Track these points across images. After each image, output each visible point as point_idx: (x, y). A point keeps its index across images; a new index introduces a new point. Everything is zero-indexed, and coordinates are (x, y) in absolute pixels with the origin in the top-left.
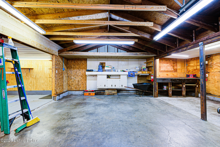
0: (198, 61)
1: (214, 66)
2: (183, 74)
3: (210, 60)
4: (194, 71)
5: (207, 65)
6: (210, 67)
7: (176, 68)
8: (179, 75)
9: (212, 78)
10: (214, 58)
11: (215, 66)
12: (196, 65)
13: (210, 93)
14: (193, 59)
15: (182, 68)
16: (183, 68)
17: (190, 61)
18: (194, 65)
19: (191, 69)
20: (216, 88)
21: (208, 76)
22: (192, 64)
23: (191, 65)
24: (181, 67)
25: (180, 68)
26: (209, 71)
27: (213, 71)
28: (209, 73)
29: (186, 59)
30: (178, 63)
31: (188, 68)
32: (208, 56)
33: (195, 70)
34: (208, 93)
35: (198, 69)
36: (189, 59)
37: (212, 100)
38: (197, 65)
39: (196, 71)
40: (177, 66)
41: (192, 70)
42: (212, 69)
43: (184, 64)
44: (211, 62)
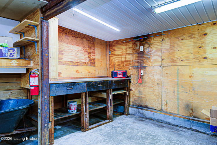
0: (128, 47)
1: (152, 55)
2: (103, 71)
3: (147, 45)
4: (122, 65)
5: (142, 53)
6: (147, 58)
7: (94, 57)
8: (98, 73)
9: (149, 78)
10: (152, 41)
11: (155, 57)
12: (125, 53)
13: (146, 104)
14: (119, 42)
15: (103, 58)
16: (104, 59)
17: (115, 46)
18: (121, 53)
19: (116, 60)
20: (156, 95)
21: (143, 75)
22: (119, 51)
24: (101, 57)
25: (100, 57)
26: (144, 65)
27: (151, 64)
28: (145, 68)
29: (109, 42)
30: (97, 47)
31: (112, 58)
32: (144, 36)
33: (122, 62)
34: (143, 105)
35: (128, 61)
36: (114, 41)
37: (151, 119)
38: (126, 54)
39: (125, 64)
40: (96, 55)
41: (118, 62)
42: (150, 62)
43: (105, 50)
44: (148, 49)
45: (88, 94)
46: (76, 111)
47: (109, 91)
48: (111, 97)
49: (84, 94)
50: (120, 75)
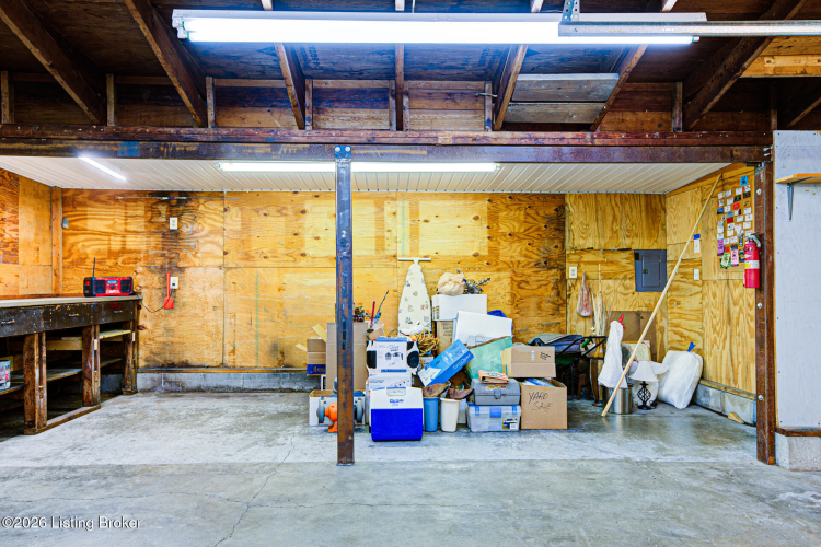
0: (130, 213)
1: (201, 241)
3: (186, 216)
4: (110, 262)
5: (176, 234)
6: (189, 248)
7: (14, 234)
9: (193, 295)
10: (201, 208)
11: (208, 245)
12: (122, 228)
13: (184, 359)
14: (102, 197)
15: (40, 237)
16: (44, 241)
17: (83, 204)
18: (109, 227)
19: (90, 247)
20: (209, 334)
21: (176, 287)
22: (100, 221)
23: (91, 224)
24: (37, 234)
25: (31, 236)
26: (181, 264)
27: (197, 262)
28: (181, 270)
29: (64, 191)
30: (24, 203)
31: (72, 239)
32: (181, 193)
33: (112, 254)
34: (176, 361)
35: (131, 252)
36: (81, 191)
37: (199, 390)
38: (126, 231)
39: (120, 260)
40: (19, 227)
41: (98, 252)
42: (194, 256)
43: (47, 214)
44: (190, 226)
45: (44, 338)
46: (9, 384)
47: (93, 331)
48: (96, 345)
49: (36, 337)
50: (113, 288)
